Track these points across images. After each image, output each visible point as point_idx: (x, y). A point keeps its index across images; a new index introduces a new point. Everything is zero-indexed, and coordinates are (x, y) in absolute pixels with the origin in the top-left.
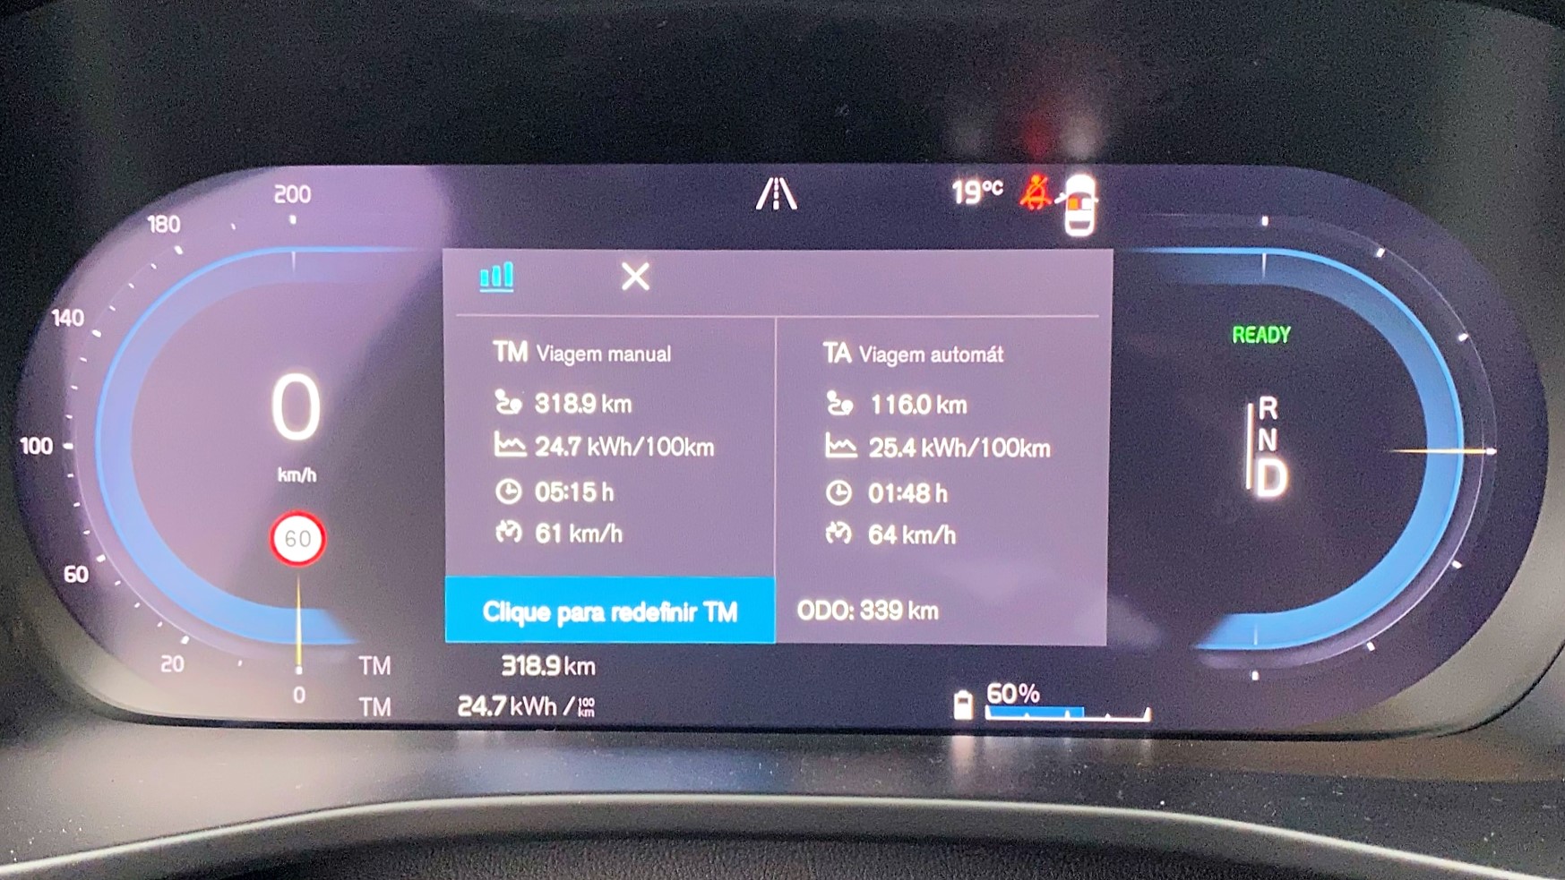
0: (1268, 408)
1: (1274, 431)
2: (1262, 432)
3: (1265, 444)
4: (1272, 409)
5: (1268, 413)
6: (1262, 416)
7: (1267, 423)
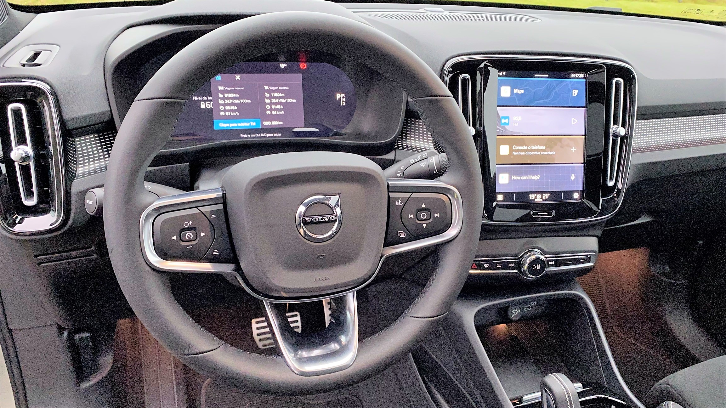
2: (343, 99)
4: (344, 96)
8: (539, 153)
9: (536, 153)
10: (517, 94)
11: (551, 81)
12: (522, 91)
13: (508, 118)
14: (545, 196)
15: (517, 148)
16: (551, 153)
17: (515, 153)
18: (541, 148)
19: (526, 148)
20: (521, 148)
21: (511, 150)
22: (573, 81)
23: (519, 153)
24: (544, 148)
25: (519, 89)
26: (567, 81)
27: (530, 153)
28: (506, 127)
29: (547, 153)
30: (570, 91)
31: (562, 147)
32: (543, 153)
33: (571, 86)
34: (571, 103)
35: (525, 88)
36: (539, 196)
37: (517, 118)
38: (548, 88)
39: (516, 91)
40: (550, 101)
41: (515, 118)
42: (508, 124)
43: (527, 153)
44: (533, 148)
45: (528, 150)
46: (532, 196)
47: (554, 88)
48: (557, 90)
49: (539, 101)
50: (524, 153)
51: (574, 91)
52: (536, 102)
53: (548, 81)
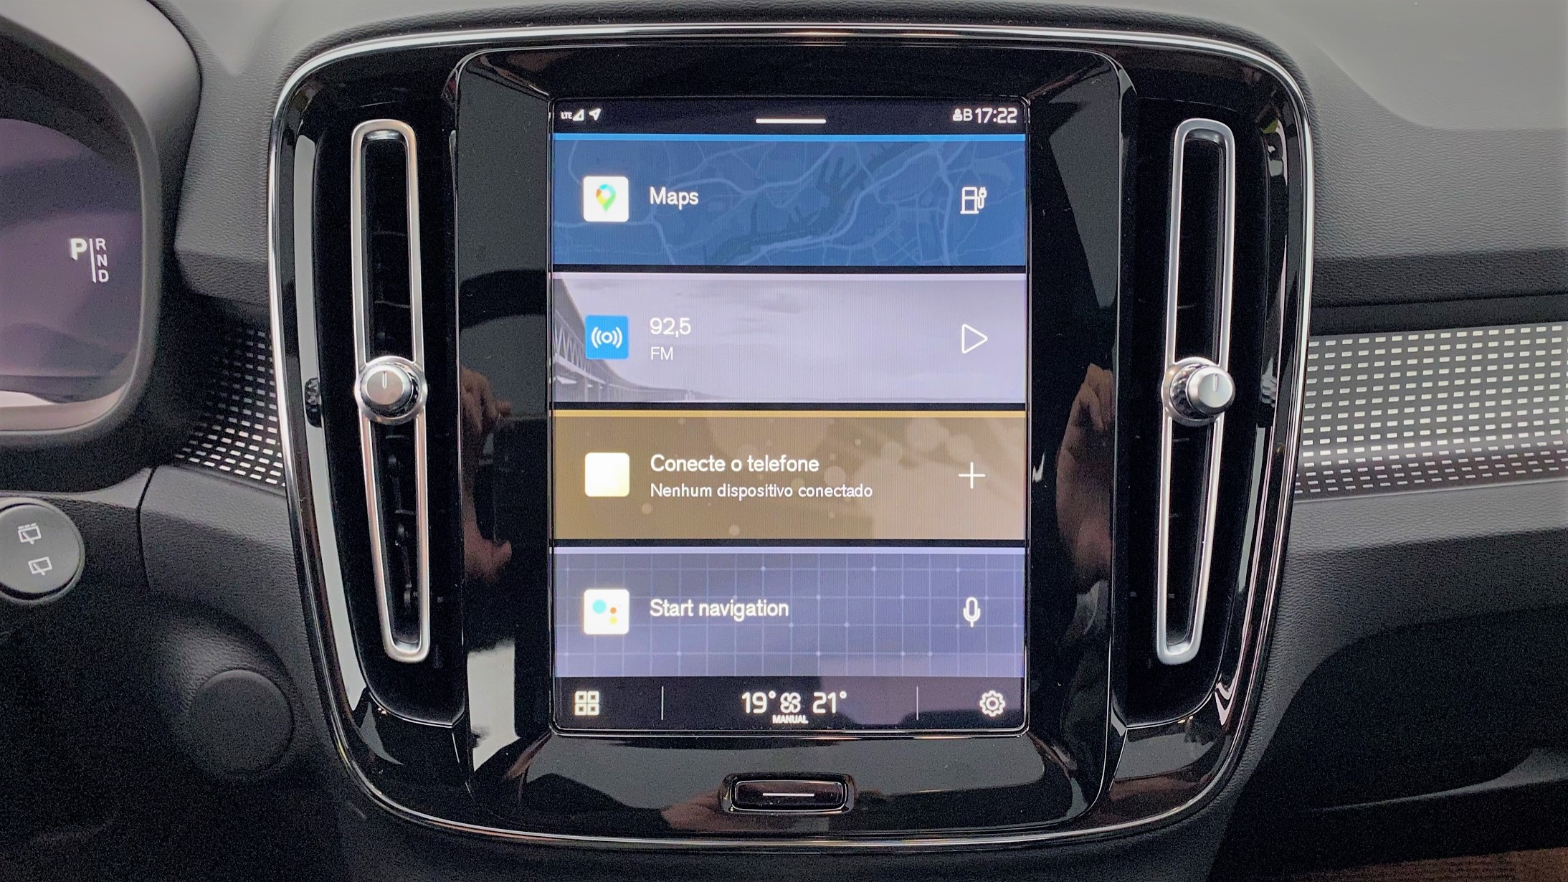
0: (100, 244)
1: (105, 256)
2: (99, 257)
3: (101, 263)
4: (103, 245)
5: (101, 247)
6: (98, 248)
7: (101, 252)
8: (787, 492)
9: (772, 490)
10: (665, 208)
11: (841, 145)
12: (693, 198)
13: (622, 323)
14: (823, 702)
15: (674, 465)
16: (852, 493)
17: (665, 492)
18: (797, 465)
19: (718, 465)
20: (692, 465)
21: (640, 475)
22: (959, 143)
23: (684, 490)
24: (813, 465)
25: (674, 186)
26: (926, 145)
27: (742, 493)
28: (614, 365)
29: (828, 492)
30: (945, 193)
31: (906, 463)
32: (810, 492)
33: (949, 167)
34: (950, 250)
35: (705, 181)
36: (791, 701)
37: (666, 326)
38: (827, 180)
39: (659, 196)
40: (837, 241)
41: (657, 327)
42: (622, 353)
43: (724, 491)
44: (756, 465)
45: (728, 477)
46: (756, 702)
47: (860, 182)
48: (873, 187)
49: (778, 246)
50: (707, 491)
51: (970, 193)
52: (765, 249)
53: (825, 145)
